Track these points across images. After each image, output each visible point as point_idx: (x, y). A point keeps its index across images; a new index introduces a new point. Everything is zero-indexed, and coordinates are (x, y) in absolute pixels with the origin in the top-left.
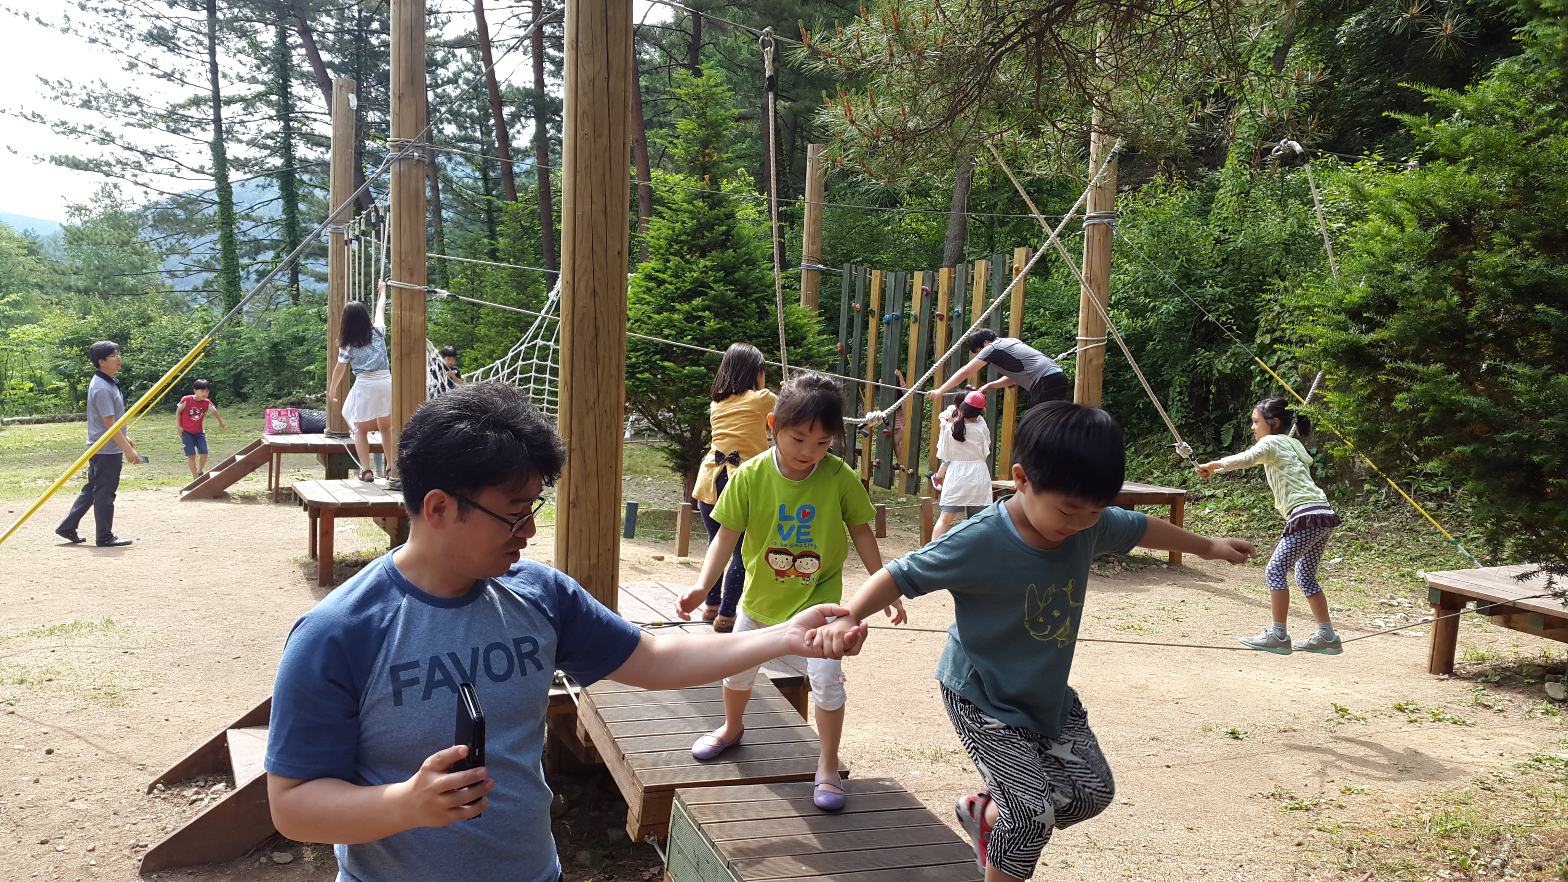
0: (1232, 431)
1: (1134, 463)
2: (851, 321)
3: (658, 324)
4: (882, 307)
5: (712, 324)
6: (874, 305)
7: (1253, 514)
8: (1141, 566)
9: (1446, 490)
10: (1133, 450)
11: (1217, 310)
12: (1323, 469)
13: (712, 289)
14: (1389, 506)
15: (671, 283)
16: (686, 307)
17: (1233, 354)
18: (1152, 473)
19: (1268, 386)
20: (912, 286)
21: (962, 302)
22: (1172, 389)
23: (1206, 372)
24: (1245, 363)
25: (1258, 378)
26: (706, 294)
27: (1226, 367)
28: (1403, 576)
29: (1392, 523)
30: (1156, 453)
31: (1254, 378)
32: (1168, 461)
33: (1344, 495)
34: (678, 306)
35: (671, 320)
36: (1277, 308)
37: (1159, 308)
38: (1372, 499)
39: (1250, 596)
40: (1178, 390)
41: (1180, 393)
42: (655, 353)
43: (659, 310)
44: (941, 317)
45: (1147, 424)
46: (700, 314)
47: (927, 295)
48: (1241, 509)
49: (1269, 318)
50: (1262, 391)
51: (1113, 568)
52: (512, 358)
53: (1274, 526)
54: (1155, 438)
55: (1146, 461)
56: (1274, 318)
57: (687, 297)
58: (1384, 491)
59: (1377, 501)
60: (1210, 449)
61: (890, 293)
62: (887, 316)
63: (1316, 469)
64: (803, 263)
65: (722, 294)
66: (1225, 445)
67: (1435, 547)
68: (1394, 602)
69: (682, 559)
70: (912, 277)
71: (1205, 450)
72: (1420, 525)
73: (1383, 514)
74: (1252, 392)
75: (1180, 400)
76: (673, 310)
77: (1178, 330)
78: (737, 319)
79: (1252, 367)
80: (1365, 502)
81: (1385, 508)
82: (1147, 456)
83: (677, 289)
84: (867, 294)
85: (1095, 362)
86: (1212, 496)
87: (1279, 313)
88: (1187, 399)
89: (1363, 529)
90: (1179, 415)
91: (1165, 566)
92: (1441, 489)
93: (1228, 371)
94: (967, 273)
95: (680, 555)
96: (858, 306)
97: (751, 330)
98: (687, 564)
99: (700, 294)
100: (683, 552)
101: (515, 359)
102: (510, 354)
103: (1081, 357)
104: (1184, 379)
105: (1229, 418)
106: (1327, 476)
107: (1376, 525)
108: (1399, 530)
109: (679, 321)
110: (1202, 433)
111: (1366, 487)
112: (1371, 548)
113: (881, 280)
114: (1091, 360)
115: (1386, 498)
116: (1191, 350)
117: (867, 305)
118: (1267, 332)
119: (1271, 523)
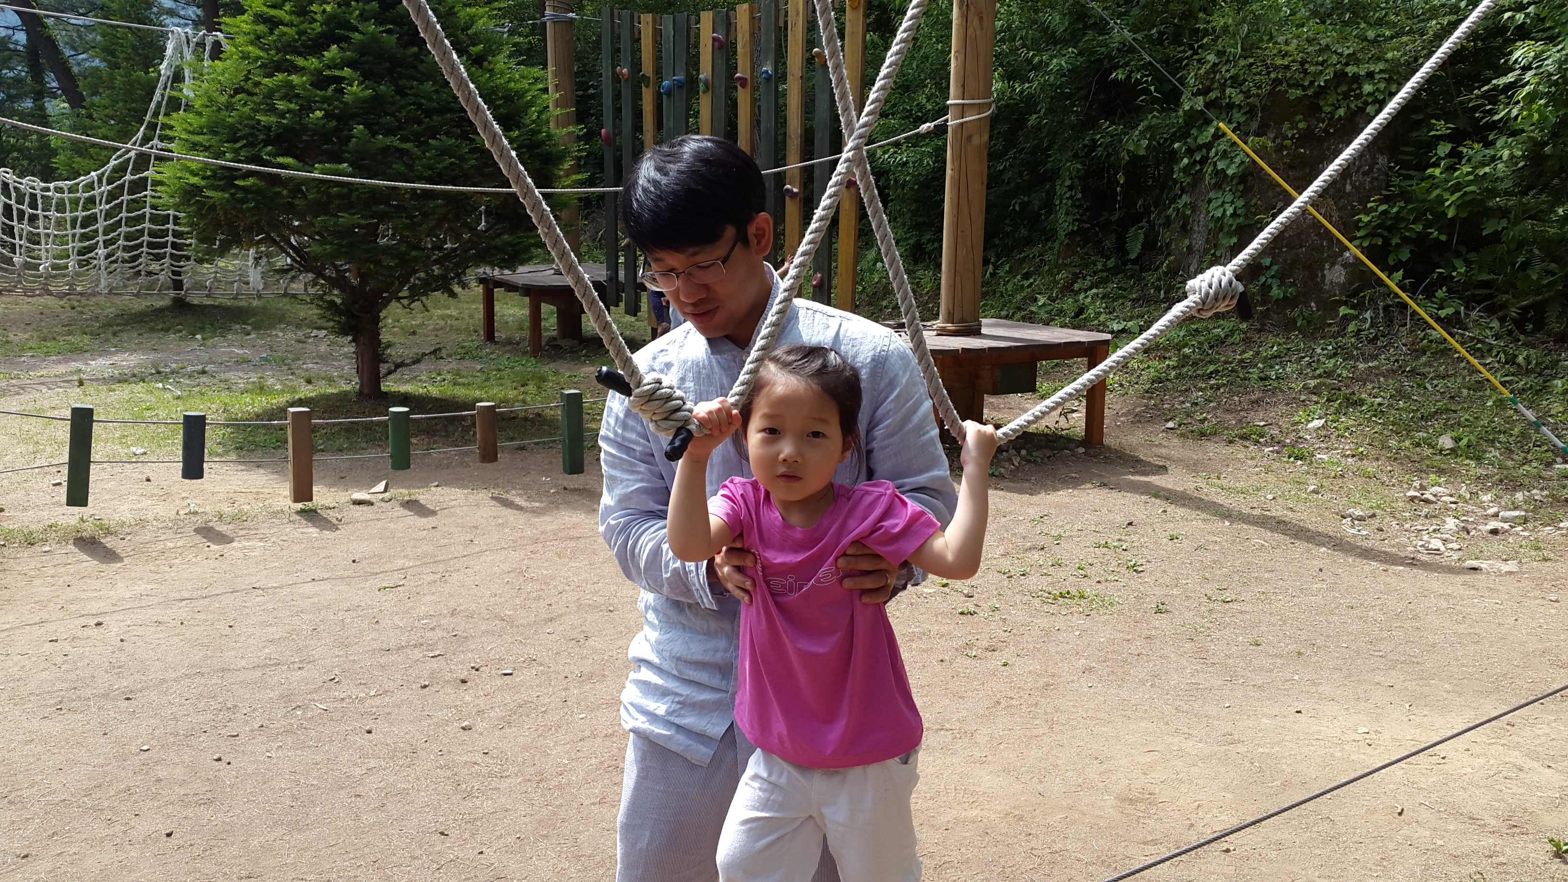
0: (1141, 238)
1: (1010, 287)
2: (617, 96)
3: (270, 94)
4: (658, 71)
5: (355, 90)
6: (648, 68)
7: (1186, 357)
8: (1048, 453)
9: (1457, 313)
10: (1007, 268)
11: (1127, 64)
12: (1279, 287)
13: (356, 30)
14: (1376, 338)
15: (290, 25)
16: (313, 63)
17: (1149, 128)
18: (1036, 300)
19: (1201, 170)
20: (698, 36)
21: (772, 56)
22: (1059, 182)
23: (1109, 155)
24: (1166, 140)
25: (1186, 161)
26: (347, 39)
27: (1138, 146)
28: (1418, 445)
29: (1382, 362)
30: (1037, 272)
31: (1178, 161)
32: (1056, 282)
33: (1309, 322)
34: (300, 61)
35: (290, 86)
36: (1212, 58)
37: (1047, 65)
38: (1352, 327)
39: (1220, 500)
40: (1068, 183)
41: (1070, 188)
42: (266, 143)
43: (271, 69)
44: (743, 82)
45: (1024, 232)
46: (337, 73)
47: (721, 47)
48: (1165, 349)
49: (1202, 71)
50: (1189, 179)
51: (1010, 460)
52: (115, 170)
53: (1217, 372)
54: (1036, 250)
55: (1026, 283)
56: (1207, 72)
57: (317, 46)
58: (1368, 315)
59: (1359, 331)
60: (1111, 263)
61: (668, 46)
62: (666, 83)
63: (1270, 287)
64: (547, 12)
65: (374, 38)
66: (1133, 256)
67: (1452, 398)
68: (1428, 496)
69: (300, 506)
70: (698, 22)
71: (1104, 265)
72: (1425, 365)
73: (1369, 349)
74: (1175, 182)
75: (1071, 197)
76: (294, 69)
77: (1069, 96)
78: (403, 82)
79: (1176, 145)
80: (1342, 332)
81: (1373, 341)
82: (1026, 276)
83: (300, 33)
84: (636, 51)
85: (976, 140)
86: (1123, 331)
87: (1215, 65)
88: (1080, 196)
89: (1345, 373)
90: (1070, 218)
91: (1081, 450)
92: (1450, 311)
93: (1142, 152)
94: (777, 10)
95: (296, 500)
96: (625, 70)
97: (430, 100)
98: (311, 515)
99: (337, 40)
100: (302, 492)
101: (121, 170)
102: (113, 163)
103: (955, 131)
104: (1079, 166)
105: (1136, 219)
106: (1285, 297)
107: (1361, 366)
108: (1394, 372)
109: (303, 86)
110: (1100, 242)
111: (1343, 310)
112: (1361, 402)
113: (655, 29)
114: (969, 138)
115: (1371, 326)
116: (1088, 123)
117: (636, 65)
118: (1198, 93)
119: (1212, 368)
